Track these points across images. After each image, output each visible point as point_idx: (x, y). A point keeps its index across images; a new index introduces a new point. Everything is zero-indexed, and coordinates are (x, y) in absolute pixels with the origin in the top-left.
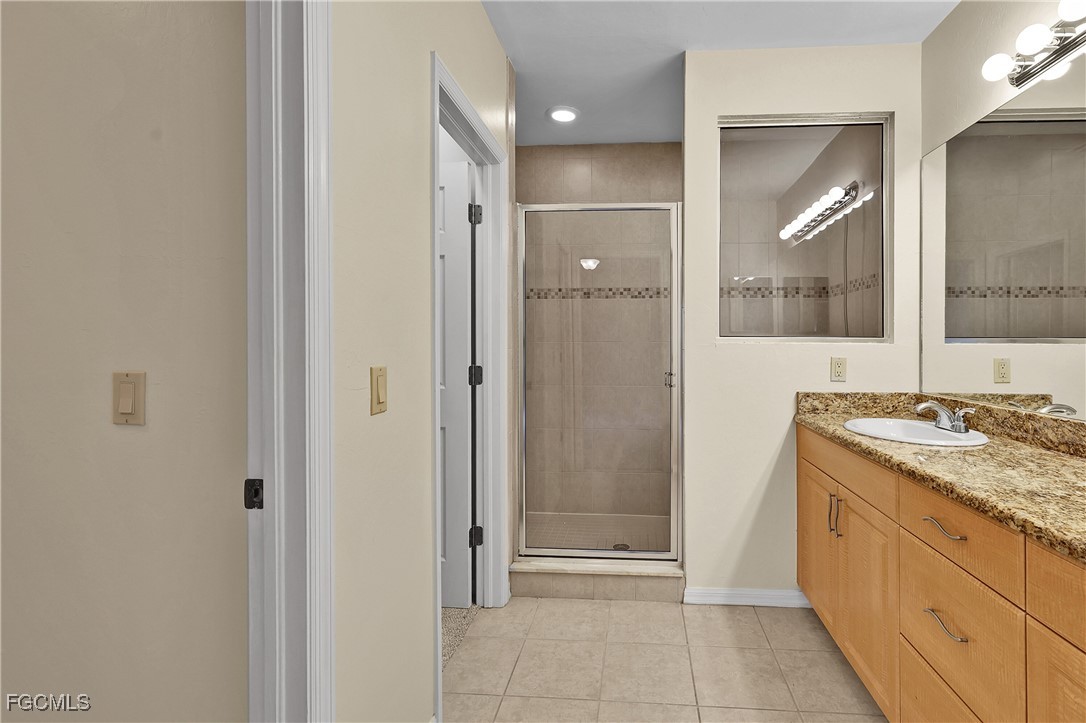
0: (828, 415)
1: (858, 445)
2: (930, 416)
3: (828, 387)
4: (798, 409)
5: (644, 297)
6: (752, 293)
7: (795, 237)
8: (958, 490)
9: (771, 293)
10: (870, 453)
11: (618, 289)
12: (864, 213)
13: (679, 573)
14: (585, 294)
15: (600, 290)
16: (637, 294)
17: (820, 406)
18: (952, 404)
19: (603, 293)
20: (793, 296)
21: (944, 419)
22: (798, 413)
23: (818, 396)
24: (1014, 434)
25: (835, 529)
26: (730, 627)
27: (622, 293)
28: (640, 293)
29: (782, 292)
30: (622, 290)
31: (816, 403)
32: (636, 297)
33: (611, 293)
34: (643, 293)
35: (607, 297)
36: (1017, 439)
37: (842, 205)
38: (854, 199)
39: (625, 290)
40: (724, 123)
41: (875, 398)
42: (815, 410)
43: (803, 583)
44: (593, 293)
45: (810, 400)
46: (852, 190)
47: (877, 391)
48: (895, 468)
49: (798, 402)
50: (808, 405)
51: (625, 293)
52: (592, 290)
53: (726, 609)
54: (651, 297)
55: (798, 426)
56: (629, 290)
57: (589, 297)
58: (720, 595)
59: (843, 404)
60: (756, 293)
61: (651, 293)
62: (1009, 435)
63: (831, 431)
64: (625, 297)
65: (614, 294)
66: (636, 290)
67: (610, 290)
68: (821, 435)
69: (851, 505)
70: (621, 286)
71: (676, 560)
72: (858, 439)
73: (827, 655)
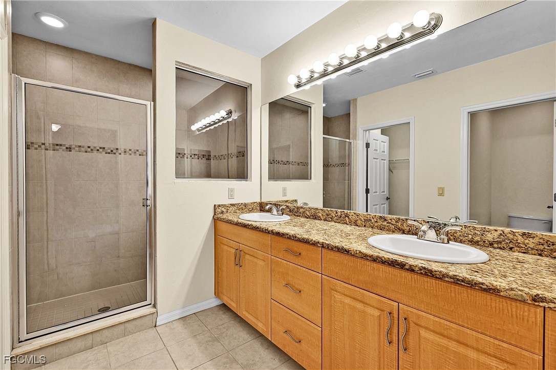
0: (228, 214)
1: (252, 225)
2: (270, 211)
3: (228, 202)
4: (215, 212)
5: (115, 154)
6: (181, 156)
7: (198, 130)
8: (298, 236)
9: (191, 156)
10: (258, 228)
11: (95, 147)
12: (235, 124)
13: (154, 310)
14: (67, 148)
15: (80, 146)
16: (109, 151)
17: (225, 210)
18: (276, 205)
19: (83, 149)
20: (202, 159)
21: (275, 211)
22: (215, 214)
23: (224, 206)
24: (296, 214)
25: (238, 264)
26: (186, 328)
27: (98, 150)
28: (112, 151)
29: (196, 157)
30: (99, 148)
31: (223, 209)
32: (109, 153)
33: (89, 149)
34: (114, 151)
35: (86, 152)
36: (297, 216)
37: (224, 119)
38: (230, 117)
39: (101, 148)
40: (178, 65)
41: (245, 205)
42: (222, 212)
43: (217, 294)
44: (74, 148)
45: (220, 208)
46: (230, 113)
47: (246, 202)
48: (271, 232)
49: (215, 210)
50: (219, 210)
51: (101, 150)
52: (74, 146)
53: (181, 320)
54: (120, 154)
55: (216, 220)
56: (104, 148)
57: (70, 151)
58: (177, 314)
59: (234, 208)
60: (183, 156)
61: (120, 151)
62: (295, 215)
63: (236, 221)
64: (101, 153)
65: (92, 150)
66: (109, 149)
67: (89, 147)
68: (231, 223)
69: (246, 252)
70: (98, 145)
71: (151, 304)
72: (250, 223)
73: (233, 322)
